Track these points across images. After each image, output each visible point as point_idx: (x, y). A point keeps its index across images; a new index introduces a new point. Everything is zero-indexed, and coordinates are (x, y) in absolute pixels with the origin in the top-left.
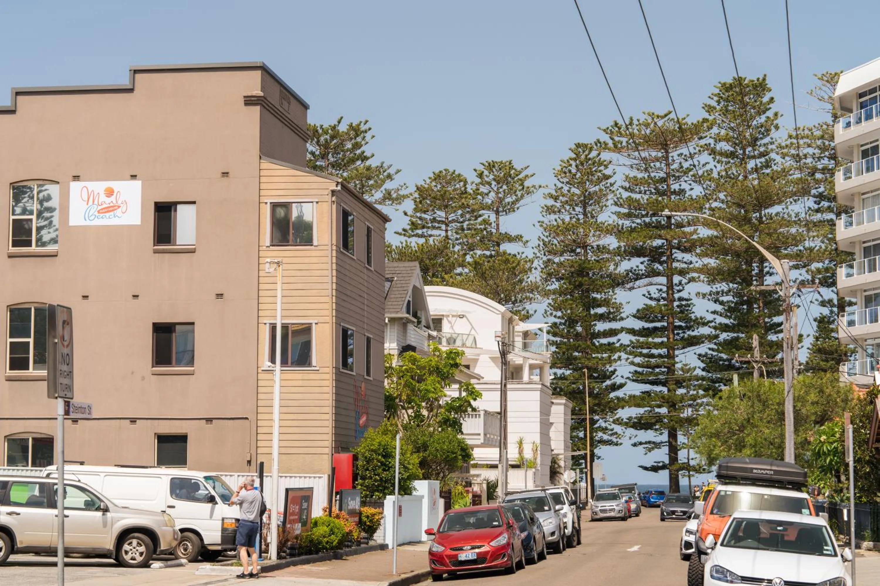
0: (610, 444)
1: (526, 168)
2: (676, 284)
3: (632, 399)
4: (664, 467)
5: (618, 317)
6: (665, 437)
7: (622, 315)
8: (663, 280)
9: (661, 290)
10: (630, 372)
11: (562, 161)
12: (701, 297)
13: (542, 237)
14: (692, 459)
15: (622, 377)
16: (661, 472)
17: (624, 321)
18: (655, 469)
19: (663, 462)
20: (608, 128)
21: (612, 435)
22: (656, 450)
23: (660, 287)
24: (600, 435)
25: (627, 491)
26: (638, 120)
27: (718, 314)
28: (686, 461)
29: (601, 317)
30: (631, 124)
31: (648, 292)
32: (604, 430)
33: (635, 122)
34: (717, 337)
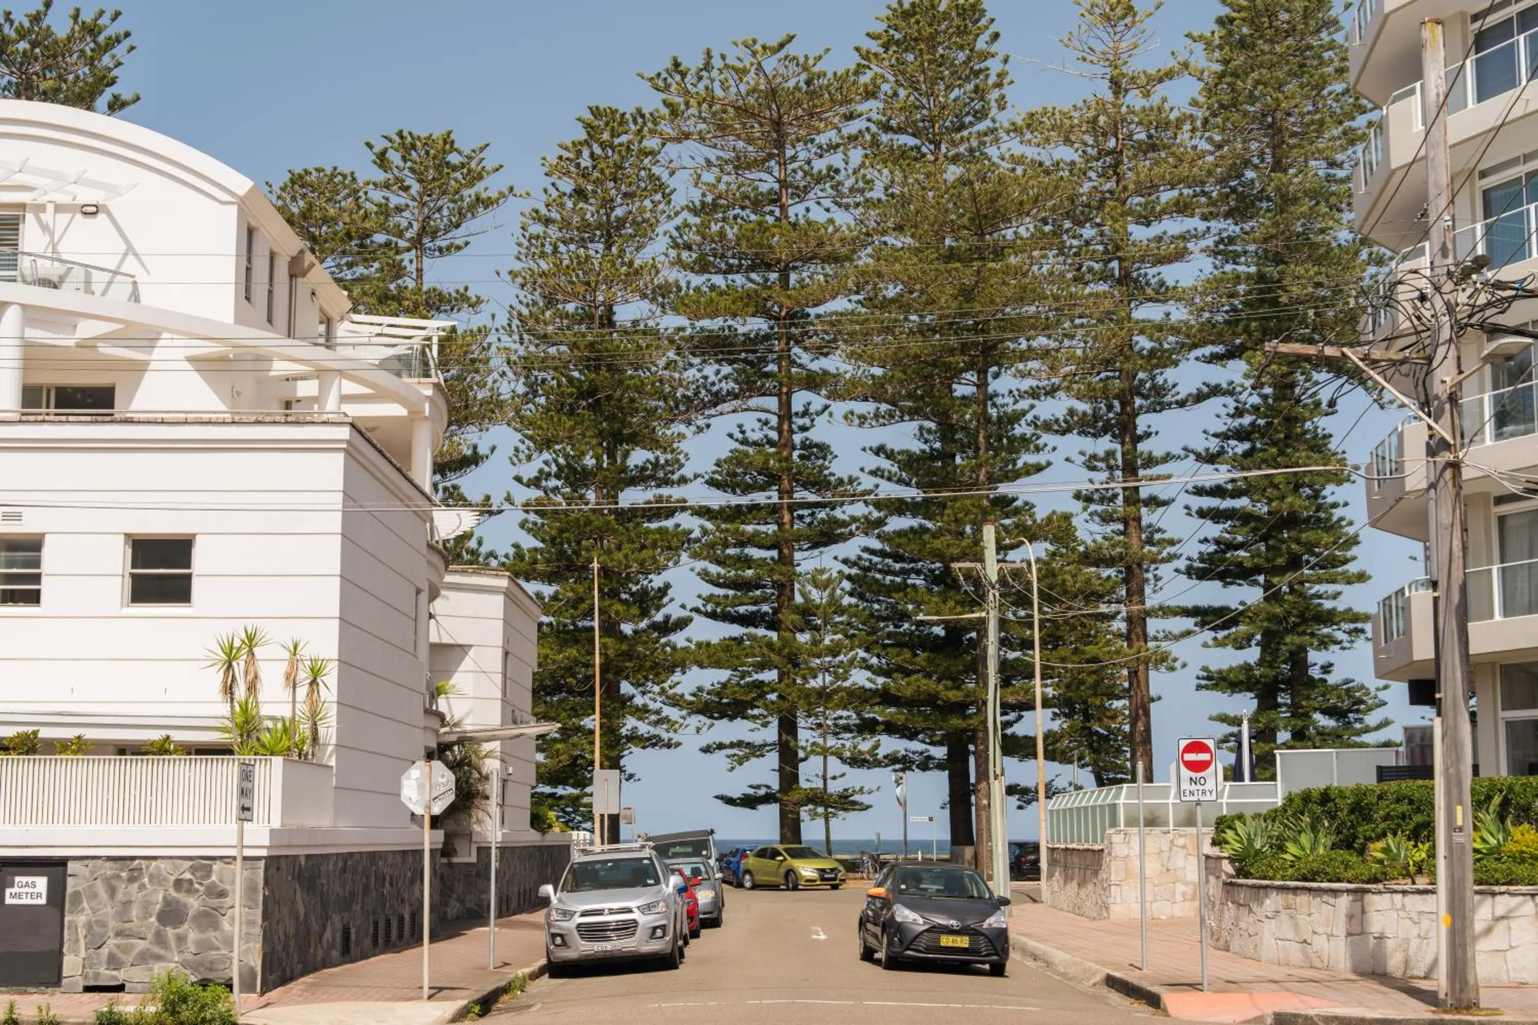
0: (654, 745)
1: (482, 149)
2: (797, 414)
3: (703, 650)
4: (769, 798)
5: (676, 477)
6: (771, 734)
7: (683, 471)
8: (772, 403)
9: (766, 423)
10: (699, 596)
11: (561, 146)
12: (856, 421)
13: (519, 307)
14: (834, 778)
15: (683, 606)
16: (762, 808)
17: (689, 485)
18: (749, 802)
19: (768, 787)
20: (659, 75)
21: (656, 723)
22: (753, 760)
23: (764, 416)
24: (630, 723)
25: (690, 850)
26: (723, 57)
27: (882, 477)
28: (820, 785)
29: (641, 477)
30: (707, 67)
31: (740, 426)
32: (642, 712)
33: (717, 63)
34: (880, 523)
